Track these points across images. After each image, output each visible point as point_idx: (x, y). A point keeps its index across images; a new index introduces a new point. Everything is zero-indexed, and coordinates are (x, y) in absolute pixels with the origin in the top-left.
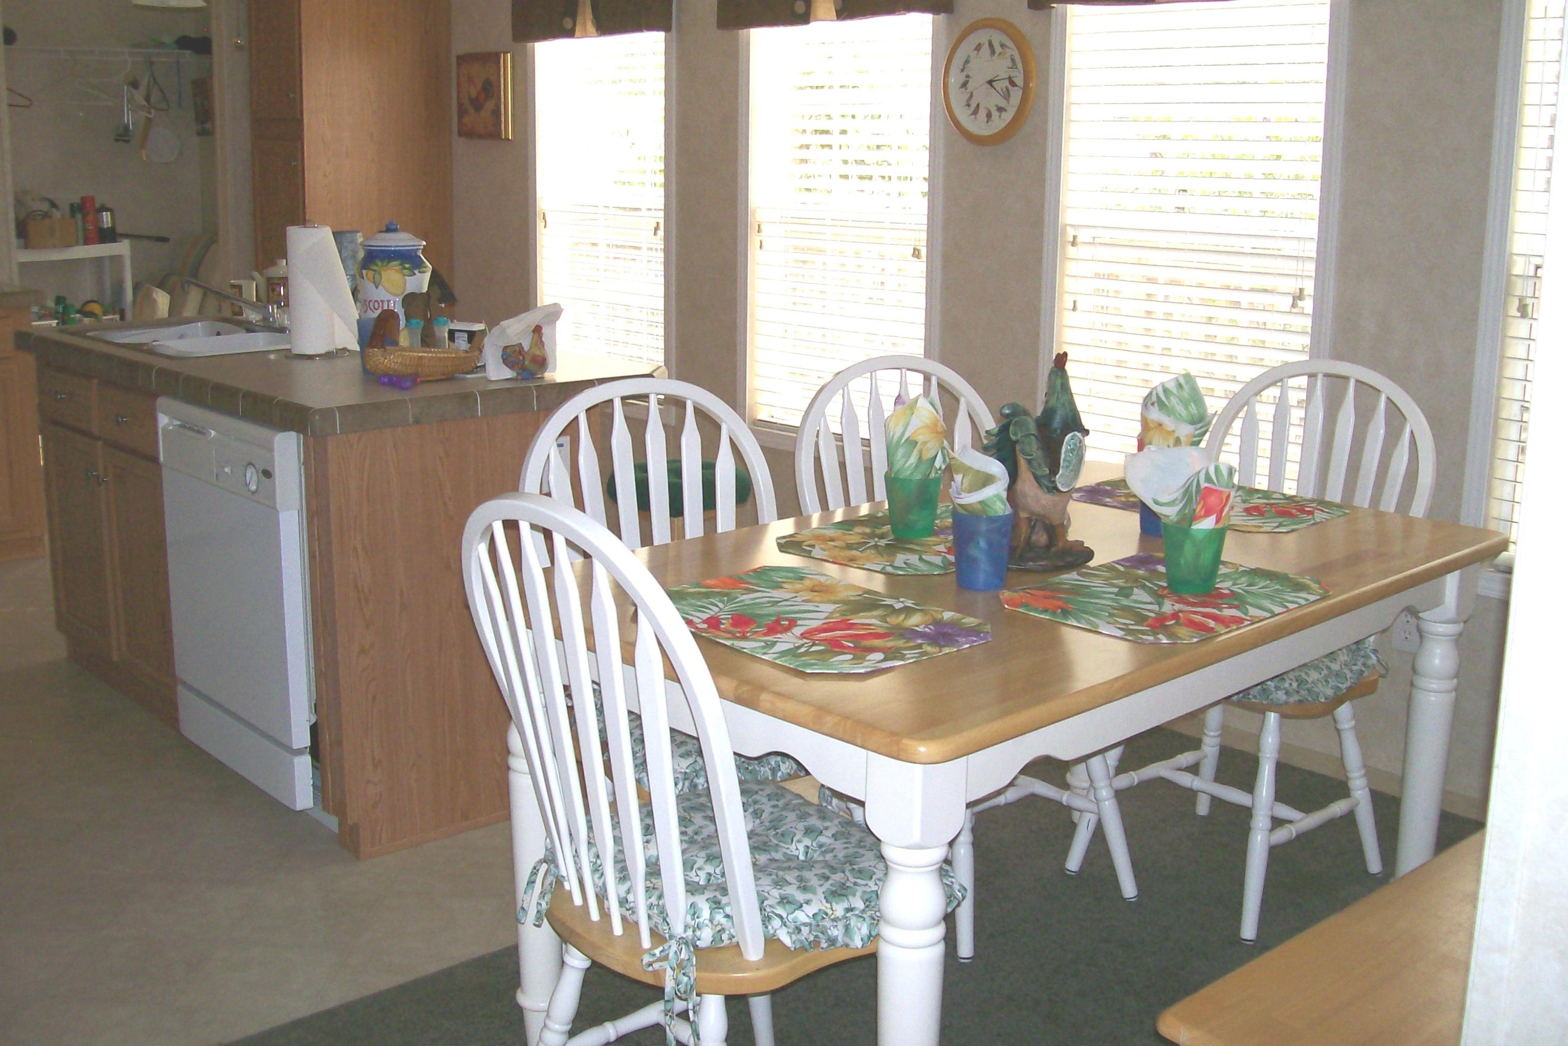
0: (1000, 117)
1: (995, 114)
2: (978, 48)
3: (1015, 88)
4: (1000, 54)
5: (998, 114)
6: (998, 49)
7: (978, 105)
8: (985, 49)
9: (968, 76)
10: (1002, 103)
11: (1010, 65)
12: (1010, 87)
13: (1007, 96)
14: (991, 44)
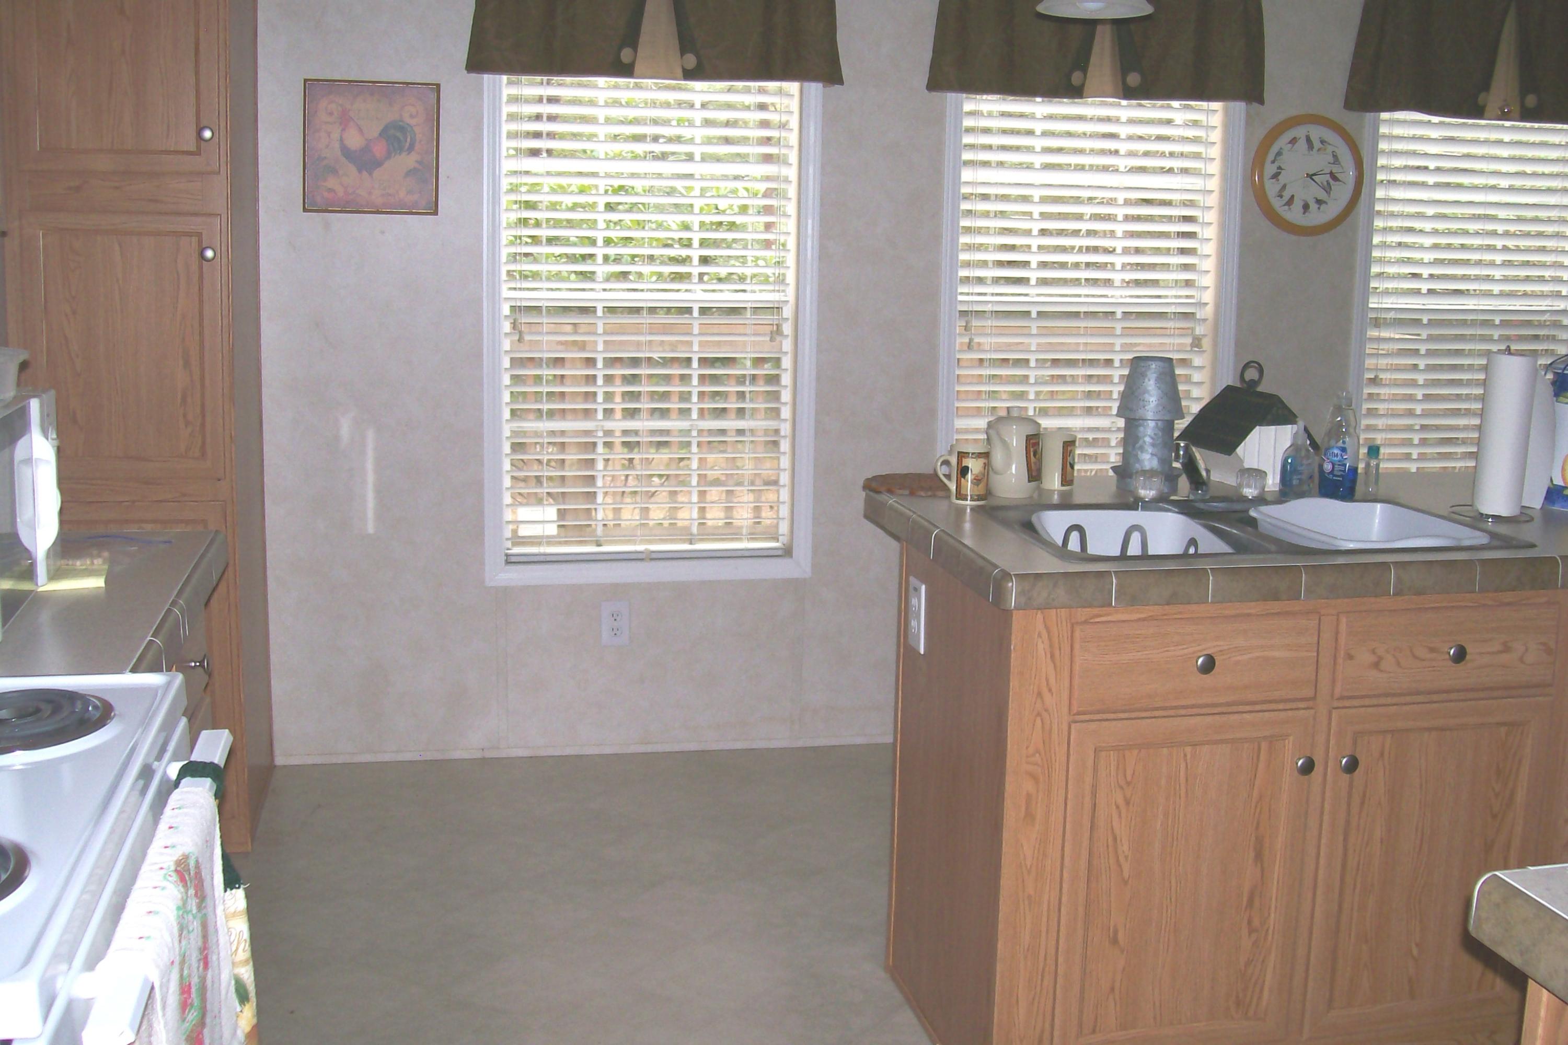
0: (1319, 208)
1: (1313, 206)
2: (1293, 141)
3: (1337, 183)
4: (1319, 150)
5: (1317, 206)
6: (1317, 144)
7: (1293, 196)
8: (1302, 144)
9: (1279, 168)
10: (1322, 195)
11: (1331, 160)
12: (1332, 182)
13: (1327, 189)
14: (1308, 140)
